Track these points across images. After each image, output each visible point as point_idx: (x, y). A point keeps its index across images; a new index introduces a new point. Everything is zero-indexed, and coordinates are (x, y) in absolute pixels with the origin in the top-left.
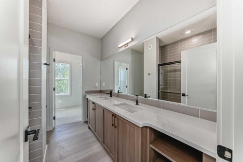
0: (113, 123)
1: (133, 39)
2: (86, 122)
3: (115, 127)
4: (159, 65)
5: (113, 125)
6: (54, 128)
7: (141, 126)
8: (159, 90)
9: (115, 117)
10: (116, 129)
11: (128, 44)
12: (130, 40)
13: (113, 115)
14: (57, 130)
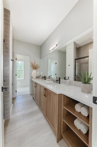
0: (45, 94)
1: (57, 45)
2: (31, 95)
3: (46, 96)
4: (75, 60)
5: (44, 95)
6: (16, 97)
7: (58, 94)
8: (75, 76)
9: (46, 90)
10: (46, 97)
11: (54, 48)
12: (55, 46)
13: (44, 89)
14: (17, 97)
